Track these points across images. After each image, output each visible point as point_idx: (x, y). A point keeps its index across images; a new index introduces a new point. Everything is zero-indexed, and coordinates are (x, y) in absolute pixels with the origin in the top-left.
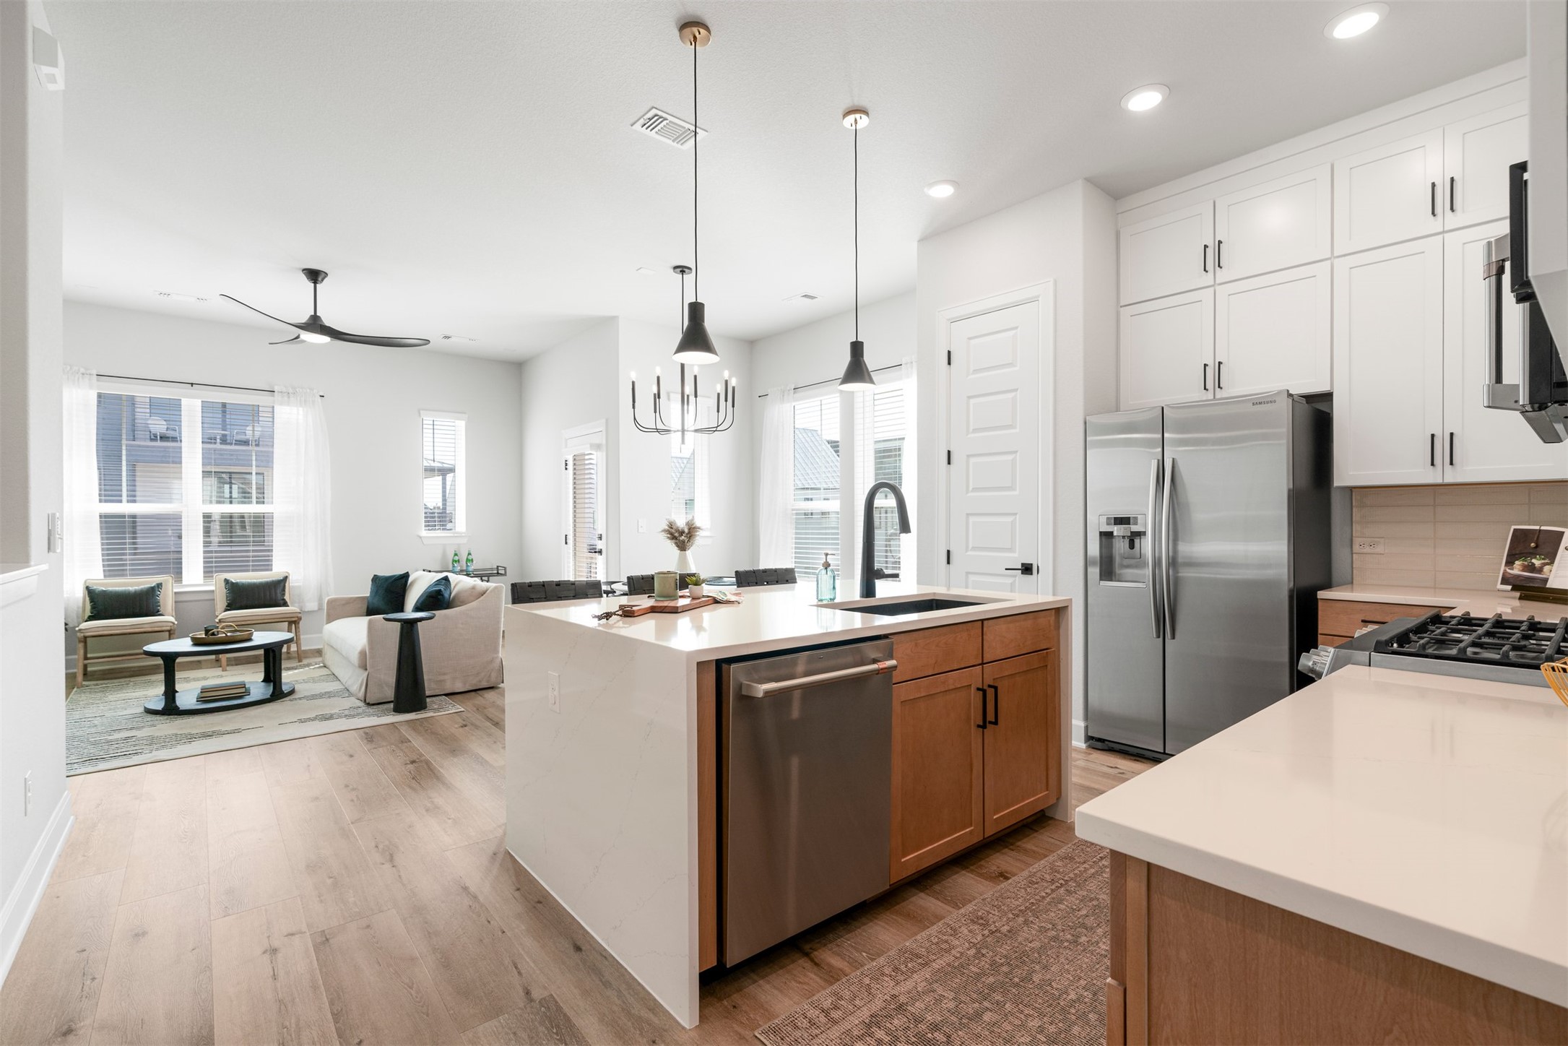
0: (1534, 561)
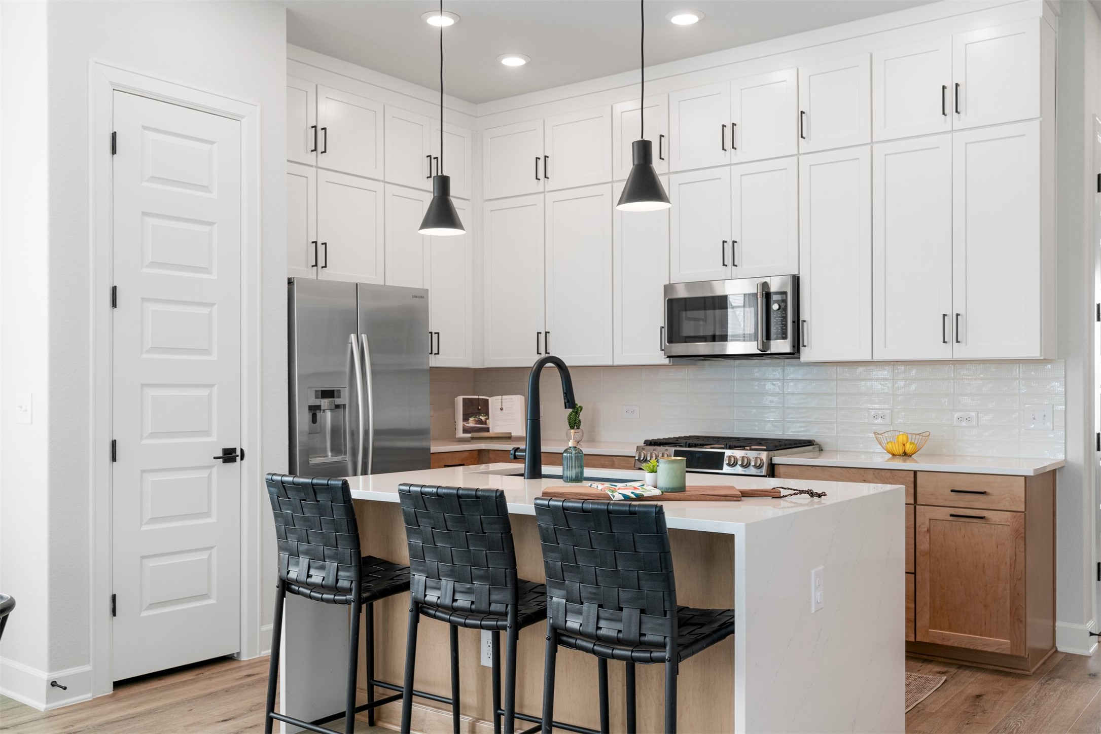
0: (481, 417)
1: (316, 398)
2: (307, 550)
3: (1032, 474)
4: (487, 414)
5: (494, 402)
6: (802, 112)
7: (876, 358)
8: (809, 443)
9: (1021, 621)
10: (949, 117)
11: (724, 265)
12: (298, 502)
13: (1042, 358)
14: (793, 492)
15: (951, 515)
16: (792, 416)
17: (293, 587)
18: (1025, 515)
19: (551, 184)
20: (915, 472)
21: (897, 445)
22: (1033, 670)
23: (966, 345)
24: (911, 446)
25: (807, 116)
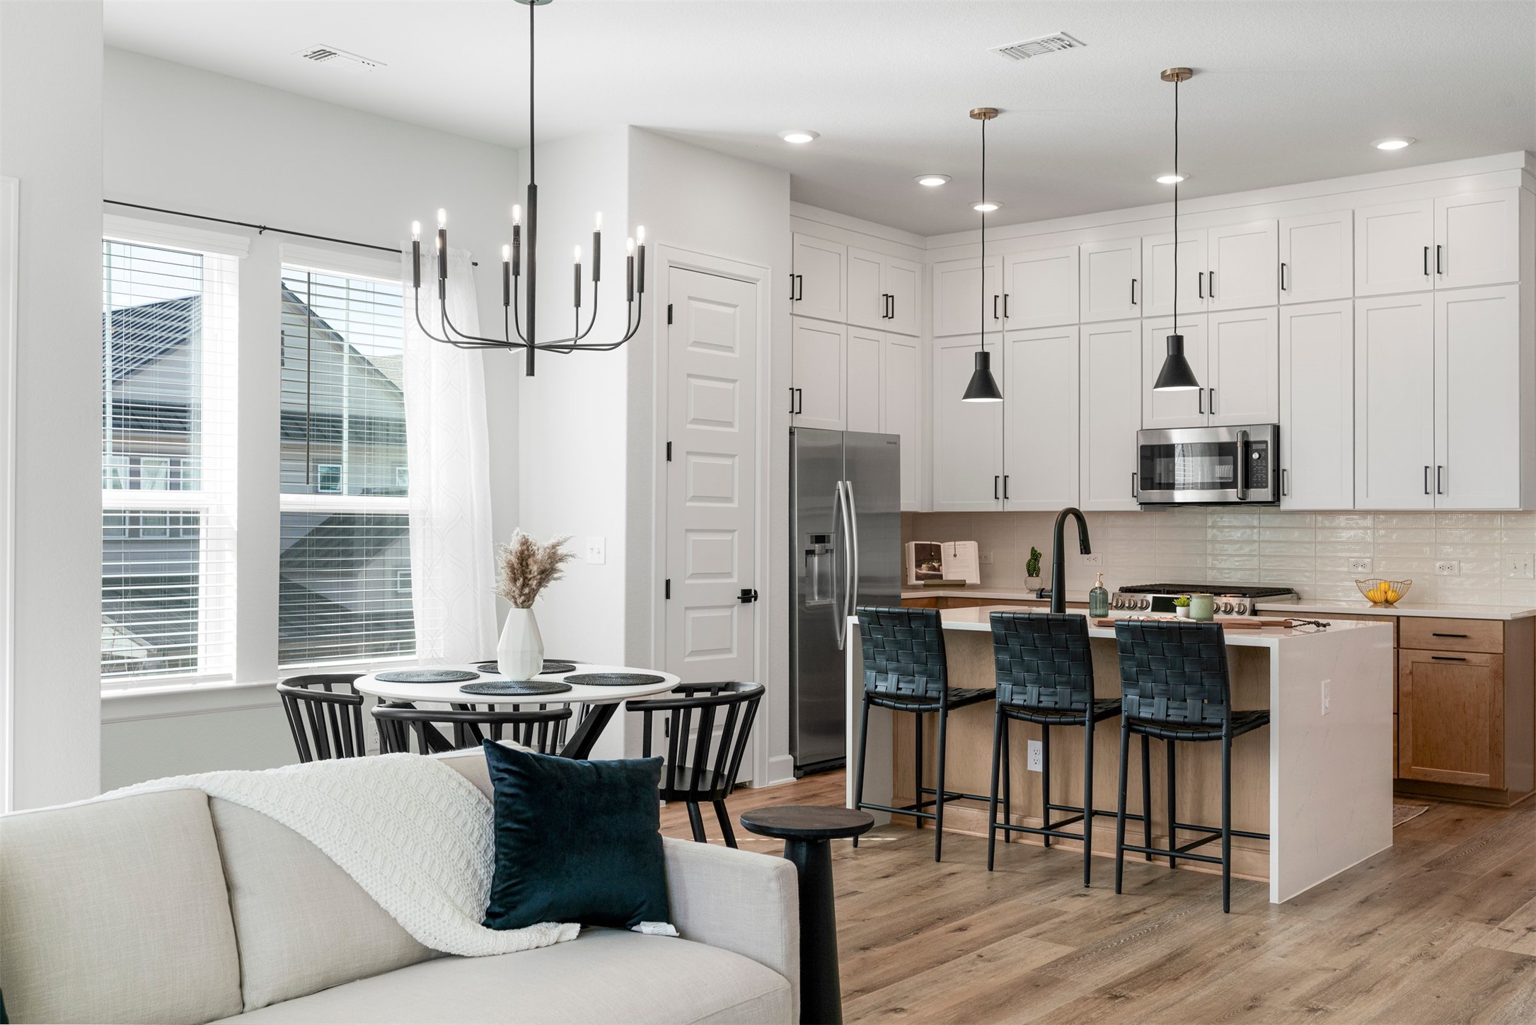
0: (933, 564)
1: (812, 543)
2: (897, 668)
3: (1510, 618)
4: (939, 560)
5: (947, 548)
6: (1283, 265)
7: (1357, 508)
8: (1288, 591)
9: (1500, 756)
10: (1431, 277)
11: (1201, 412)
12: (890, 628)
13: (1521, 510)
14: (1302, 623)
15: (1433, 658)
16: (1268, 564)
17: (876, 700)
18: (1504, 657)
19: (1010, 324)
20: (1398, 617)
21: (1379, 593)
22: (1511, 805)
23: (1448, 496)
24: (1393, 594)
25: (1287, 268)
